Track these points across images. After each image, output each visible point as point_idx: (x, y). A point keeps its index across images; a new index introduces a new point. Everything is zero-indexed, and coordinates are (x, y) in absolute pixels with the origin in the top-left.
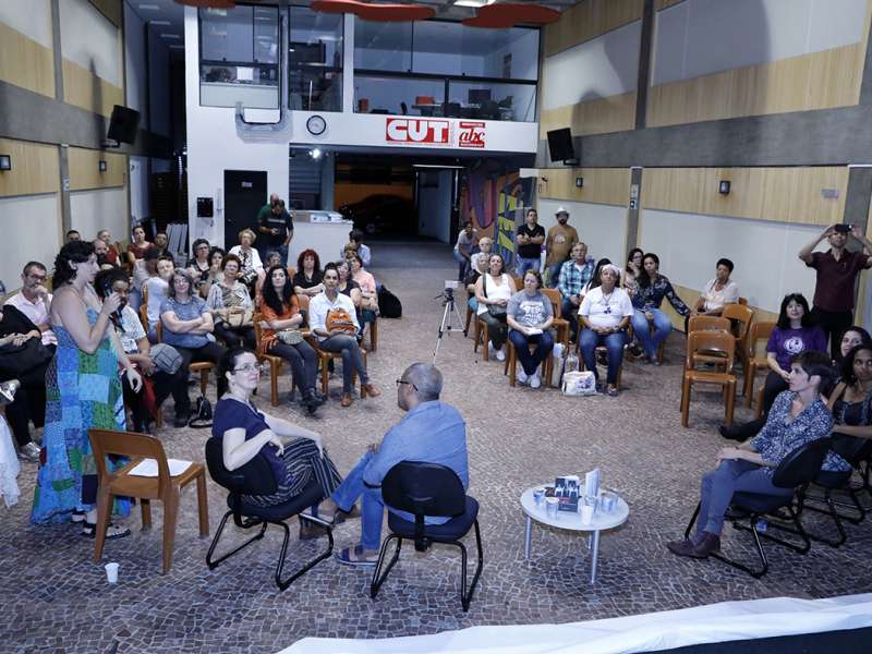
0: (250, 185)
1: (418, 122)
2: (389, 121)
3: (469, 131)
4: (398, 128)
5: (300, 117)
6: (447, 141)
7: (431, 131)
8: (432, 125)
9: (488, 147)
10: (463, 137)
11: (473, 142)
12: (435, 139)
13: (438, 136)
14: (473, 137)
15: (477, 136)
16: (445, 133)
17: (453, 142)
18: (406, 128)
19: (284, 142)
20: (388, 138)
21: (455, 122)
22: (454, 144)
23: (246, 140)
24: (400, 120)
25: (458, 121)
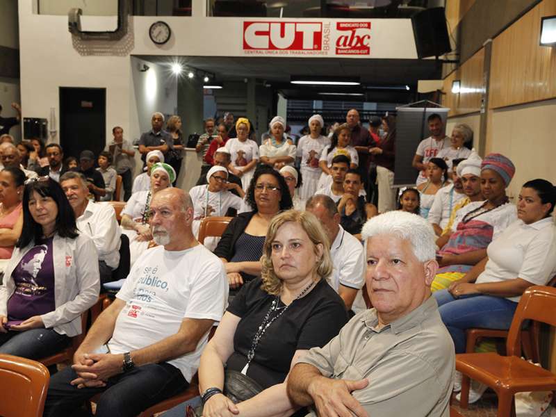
0: (90, 104)
1: (283, 24)
2: (246, 25)
3: (349, 33)
4: (258, 33)
5: (140, 24)
6: (319, 48)
7: (299, 36)
8: (300, 28)
9: (375, 54)
10: (342, 42)
11: (355, 48)
12: (304, 47)
13: (308, 42)
14: (355, 40)
15: (360, 40)
16: (318, 37)
17: (328, 48)
18: (268, 33)
19: (124, 54)
20: (246, 46)
21: (330, 23)
22: (329, 51)
23: (82, 53)
24: (260, 23)
25: (333, 22)
